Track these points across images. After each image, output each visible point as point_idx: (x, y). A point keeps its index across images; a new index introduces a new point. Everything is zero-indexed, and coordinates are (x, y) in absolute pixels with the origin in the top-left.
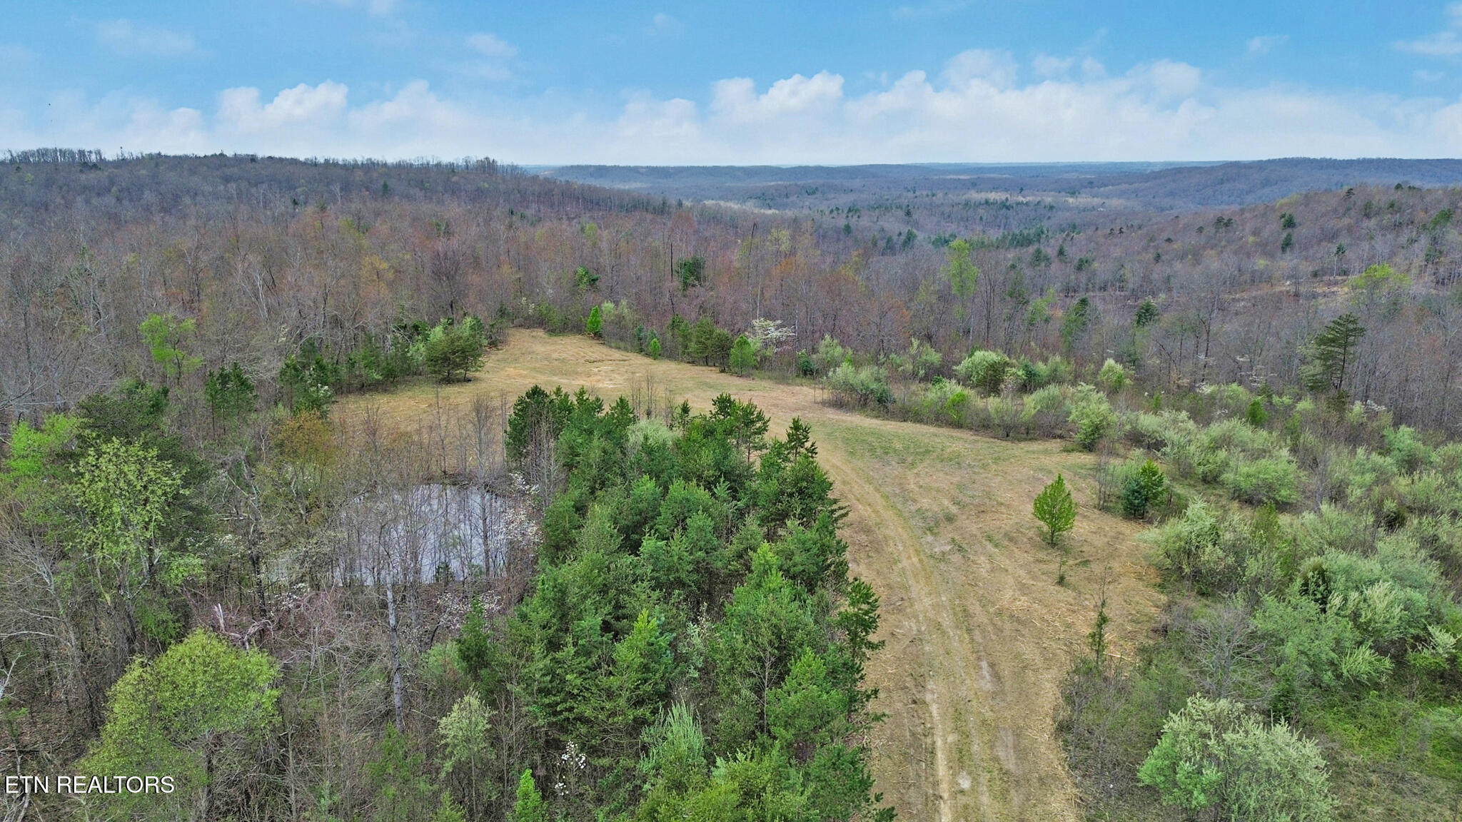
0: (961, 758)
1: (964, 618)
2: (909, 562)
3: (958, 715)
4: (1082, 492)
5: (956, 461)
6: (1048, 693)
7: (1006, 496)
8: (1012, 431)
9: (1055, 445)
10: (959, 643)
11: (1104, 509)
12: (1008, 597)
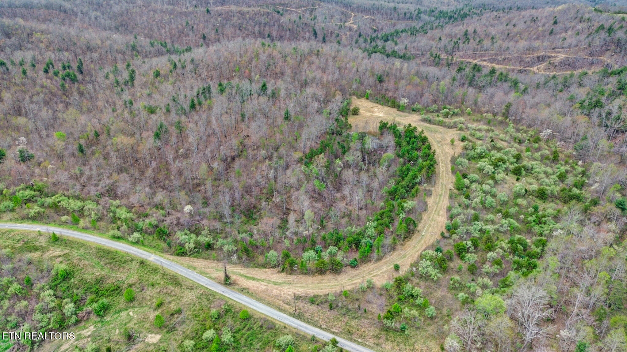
0: (442, 163)
1: (442, 153)
2: (436, 147)
3: (442, 160)
4: (456, 138)
5: (441, 133)
6: (450, 158)
7: (447, 138)
8: (450, 127)
9: (455, 129)
10: (442, 154)
11: (459, 140)
12: (447, 150)
